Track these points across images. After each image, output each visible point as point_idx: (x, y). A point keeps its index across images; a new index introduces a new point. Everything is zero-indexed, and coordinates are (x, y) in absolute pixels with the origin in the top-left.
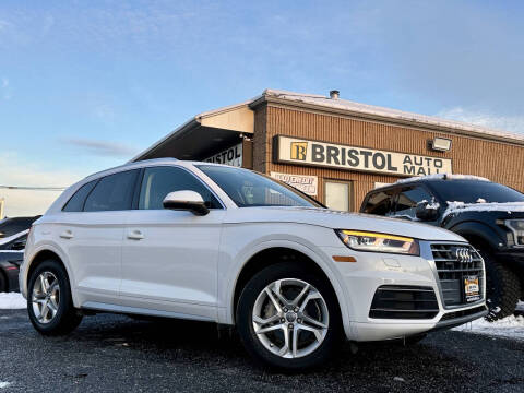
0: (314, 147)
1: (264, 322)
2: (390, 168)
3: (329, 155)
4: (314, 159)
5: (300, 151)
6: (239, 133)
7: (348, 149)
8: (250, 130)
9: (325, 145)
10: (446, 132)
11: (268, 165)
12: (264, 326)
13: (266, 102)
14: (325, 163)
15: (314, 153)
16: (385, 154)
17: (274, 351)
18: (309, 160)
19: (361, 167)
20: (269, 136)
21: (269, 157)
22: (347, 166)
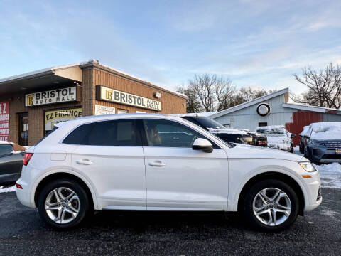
0: (115, 93)
1: (259, 209)
2: (143, 105)
3: (122, 97)
4: (115, 99)
5: (110, 94)
6: (74, 81)
7: (128, 95)
8: (80, 80)
9: (119, 92)
10: (159, 89)
11: (94, 101)
12: (259, 212)
13: (92, 66)
14: (119, 101)
15: (116, 96)
16: (141, 98)
17: (265, 222)
18: (113, 100)
19: (133, 104)
20: (94, 85)
21: (94, 97)
22: (128, 103)
